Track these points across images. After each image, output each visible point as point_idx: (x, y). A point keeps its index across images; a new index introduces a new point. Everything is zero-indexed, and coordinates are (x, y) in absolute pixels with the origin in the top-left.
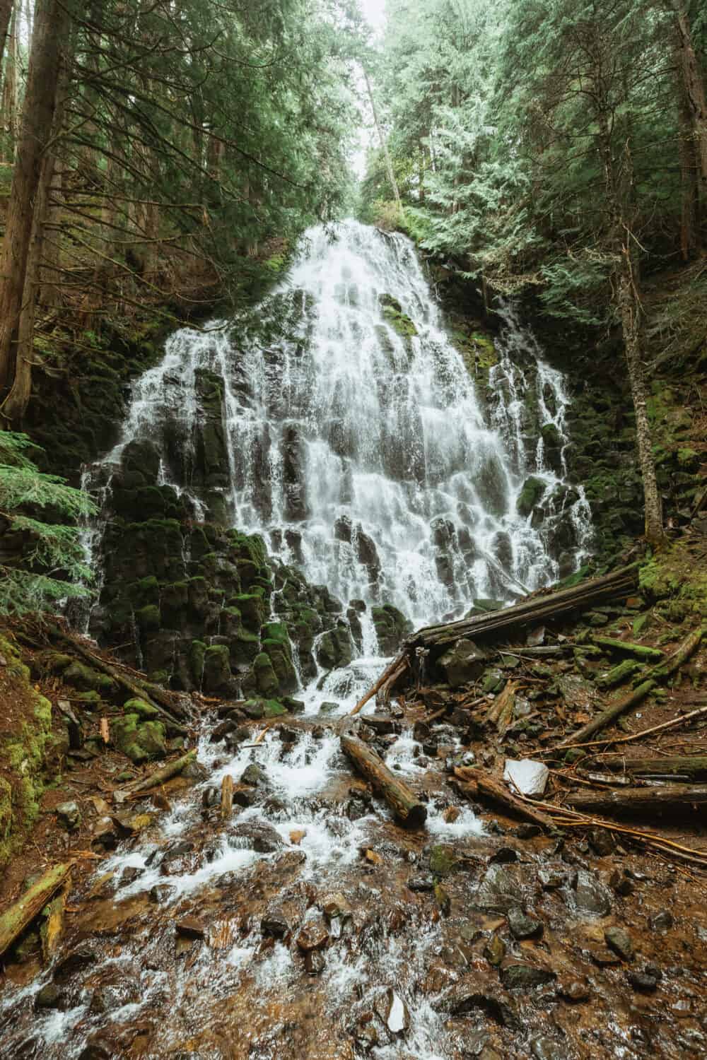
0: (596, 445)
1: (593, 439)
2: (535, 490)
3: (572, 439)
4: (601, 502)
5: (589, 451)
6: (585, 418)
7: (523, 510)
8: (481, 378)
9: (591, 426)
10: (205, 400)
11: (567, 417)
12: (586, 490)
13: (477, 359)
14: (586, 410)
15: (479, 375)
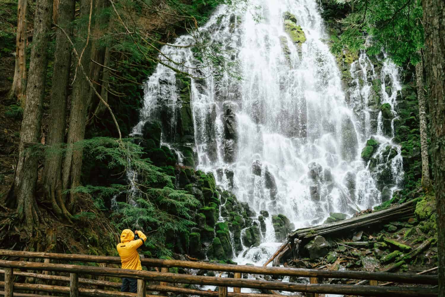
0: (413, 120)
1: (412, 115)
2: (373, 146)
3: (399, 114)
4: (410, 157)
5: (408, 123)
6: (408, 100)
7: (366, 158)
8: (346, 70)
9: (412, 106)
10: (181, 93)
11: (398, 98)
12: (402, 149)
13: (344, 57)
14: (410, 94)
15: (344, 67)
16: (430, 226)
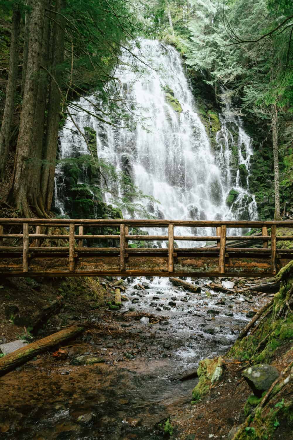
0: (262, 177)
1: (261, 173)
2: (234, 195)
3: (251, 172)
4: (261, 203)
5: (259, 179)
6: (258, 162)
7: (229, 204)
8: (212, 137)
9: (261, 167)
10: (90, 142)
11: (251, 161)
12: (256, 197)
13: (211, 127)
14: (260, 159)
15: (212, 135)
16: (282, 243)
